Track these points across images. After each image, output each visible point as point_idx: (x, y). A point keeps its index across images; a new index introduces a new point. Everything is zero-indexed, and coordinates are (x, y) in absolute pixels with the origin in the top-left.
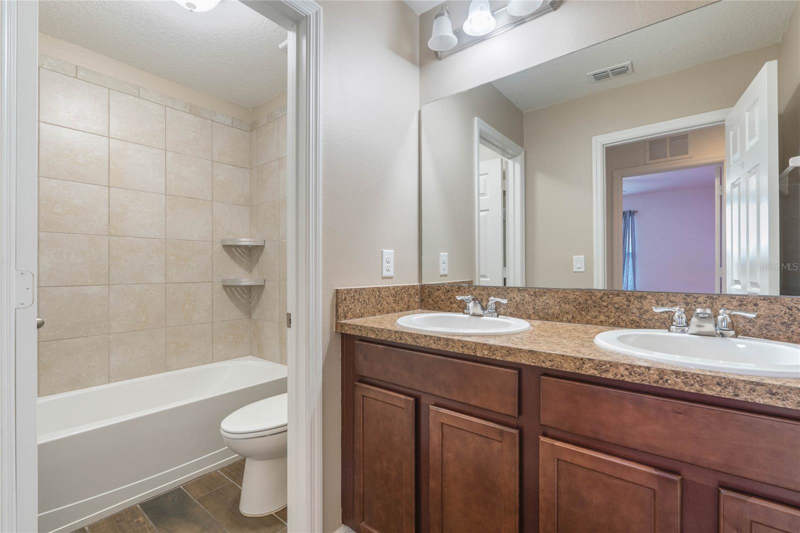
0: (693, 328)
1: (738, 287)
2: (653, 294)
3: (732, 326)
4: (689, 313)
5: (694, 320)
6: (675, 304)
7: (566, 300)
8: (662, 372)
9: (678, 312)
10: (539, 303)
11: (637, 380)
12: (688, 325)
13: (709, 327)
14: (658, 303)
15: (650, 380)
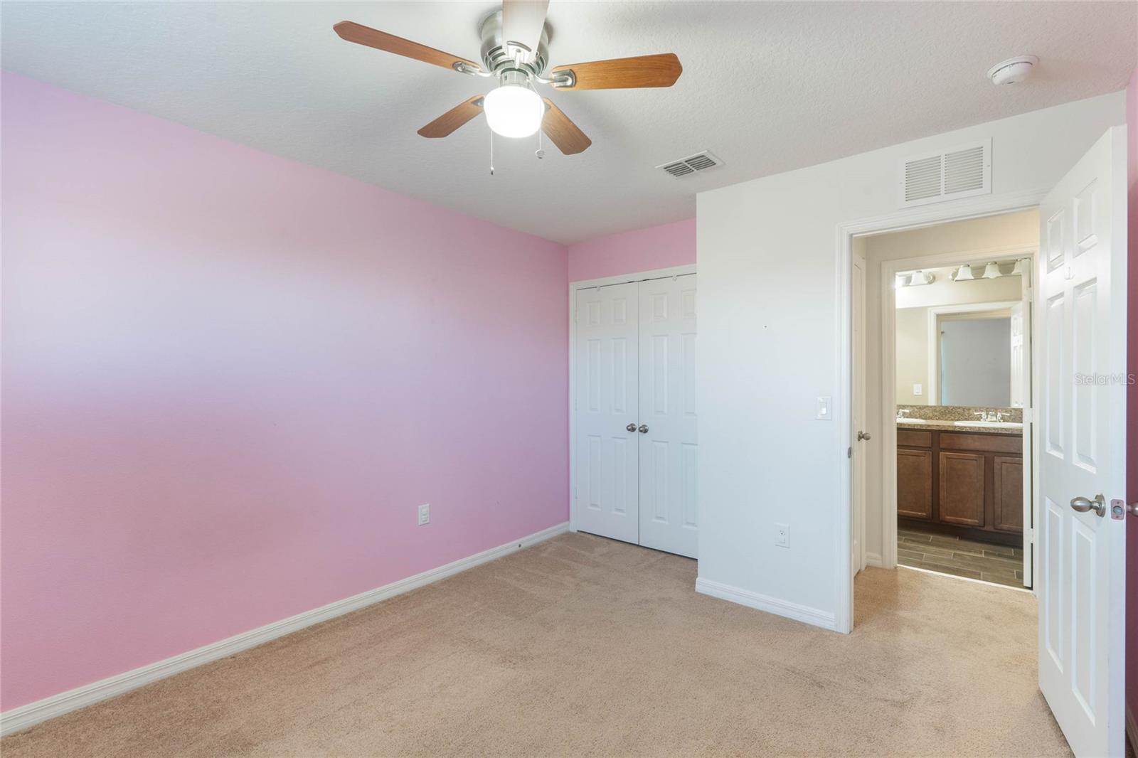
0: (989, 419)
1: (1016, 405)
2: (973, 407)
3: (1002, 419)
4: (987, 414)
5: (989, 416)
6: (982, 411)
7: (935, 411)
8: (979, 428)
9: (984, 414)
10: (922, 412)
11: (972, 430)
12: (987, 418)
13: (994, 419)
14: (976, 411)
15: (976, 430)
